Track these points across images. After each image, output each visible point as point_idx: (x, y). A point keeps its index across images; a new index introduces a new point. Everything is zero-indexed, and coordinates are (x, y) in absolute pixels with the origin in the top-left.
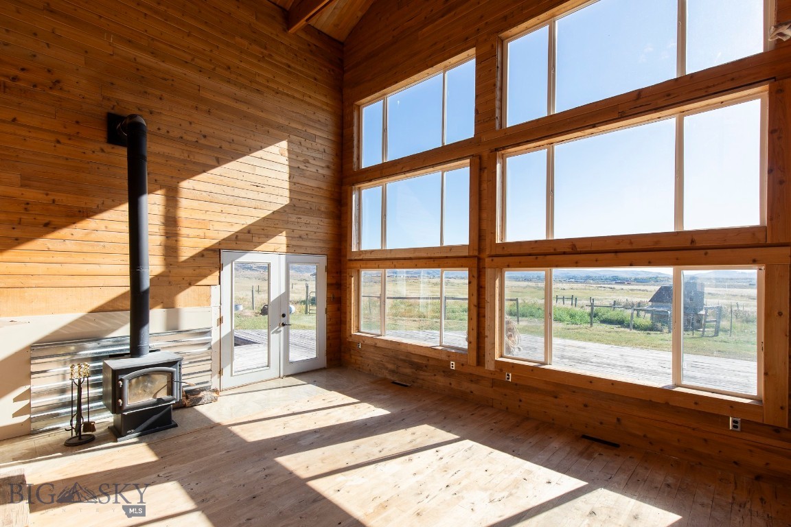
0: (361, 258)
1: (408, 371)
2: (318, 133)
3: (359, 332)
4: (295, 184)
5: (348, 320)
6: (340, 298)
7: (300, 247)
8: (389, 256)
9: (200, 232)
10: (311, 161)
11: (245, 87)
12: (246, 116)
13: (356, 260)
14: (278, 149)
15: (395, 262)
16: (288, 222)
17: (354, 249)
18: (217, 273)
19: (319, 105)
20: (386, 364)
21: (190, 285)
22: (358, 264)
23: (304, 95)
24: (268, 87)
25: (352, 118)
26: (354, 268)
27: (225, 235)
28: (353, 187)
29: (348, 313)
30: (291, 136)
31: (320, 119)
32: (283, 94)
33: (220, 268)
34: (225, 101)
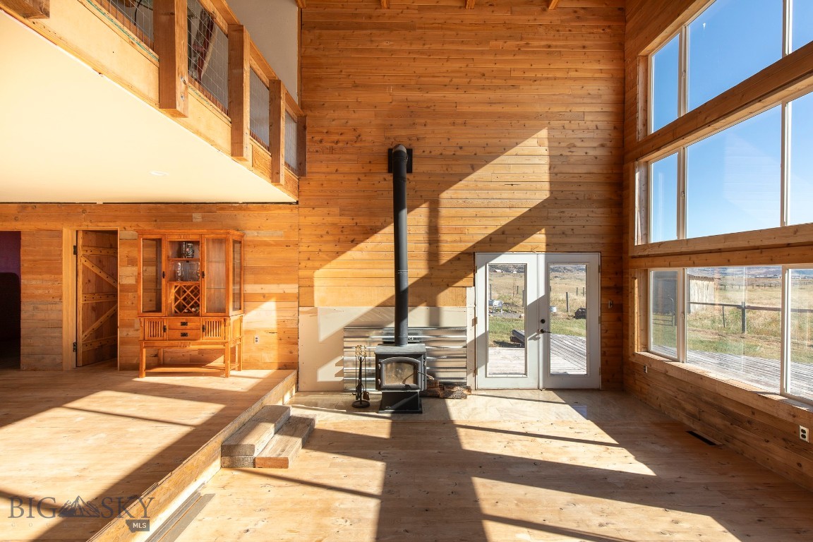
0: (646, 253)
1: (718, 421)
2: (587, 109)
3: (647, 352)
4: (556, 174)
5: (630, 333)
6: (622, 305)
7: (564, 245)
8: (684, 249)
9: (457, 237)
10: (579, 144)
11: (499, 87)
12: (501, 116)
13: (640, 257)
14: (536, 140)
15: (694, 257)
16: (548, 218)
17: (638, 241)
18: (472, 275)
19: (589, 75)
20: (683, 402)
21: (448, 286)
22: (643, 262)
23: (569, 70)
24: (524, 79)
25: (636, 75)
26: (638, 267)
27: (480, 238)
28: (637, 163)
29: (630, 325)
30: (552, 122)
31: (590, 92)
32: (541, 79)
33: (475, 271)
34: (479, 108)
